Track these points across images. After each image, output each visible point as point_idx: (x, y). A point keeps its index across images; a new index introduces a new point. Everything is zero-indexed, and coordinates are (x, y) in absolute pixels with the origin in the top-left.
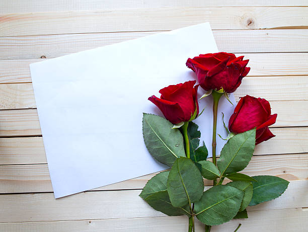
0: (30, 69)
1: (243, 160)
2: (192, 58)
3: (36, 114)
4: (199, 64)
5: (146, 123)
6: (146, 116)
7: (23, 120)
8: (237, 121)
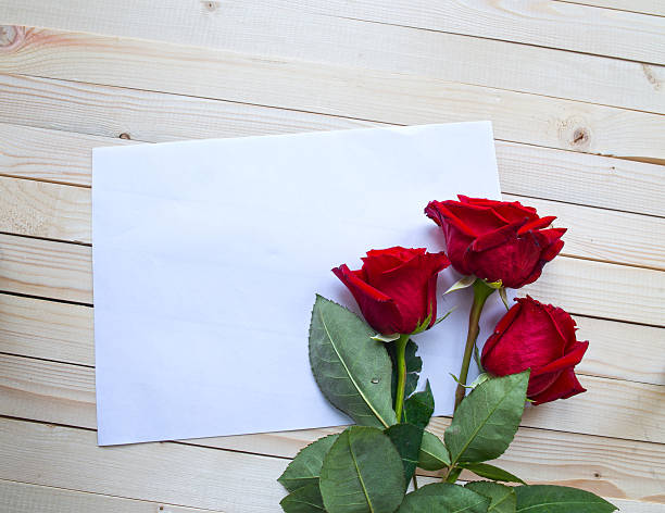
1: (498, 437)
2: (440, 200)
3: (89, 258)
4: (456, 219)
5: (320, 319)
6: (321, 302)
7: (60, 265)
8: (498, 349)
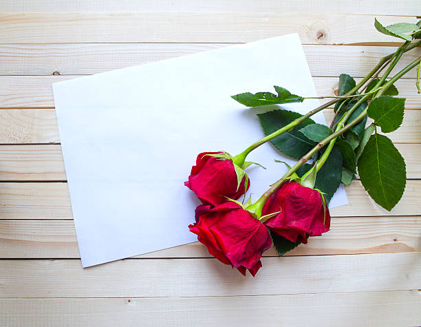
0: (52, 89)
3: (59, 152)
